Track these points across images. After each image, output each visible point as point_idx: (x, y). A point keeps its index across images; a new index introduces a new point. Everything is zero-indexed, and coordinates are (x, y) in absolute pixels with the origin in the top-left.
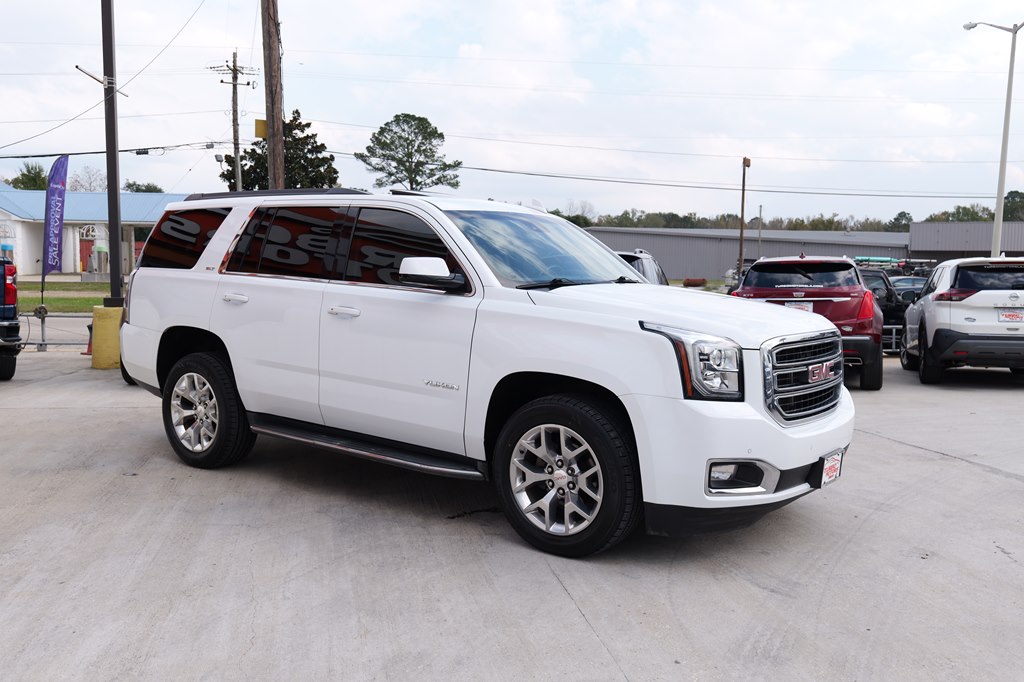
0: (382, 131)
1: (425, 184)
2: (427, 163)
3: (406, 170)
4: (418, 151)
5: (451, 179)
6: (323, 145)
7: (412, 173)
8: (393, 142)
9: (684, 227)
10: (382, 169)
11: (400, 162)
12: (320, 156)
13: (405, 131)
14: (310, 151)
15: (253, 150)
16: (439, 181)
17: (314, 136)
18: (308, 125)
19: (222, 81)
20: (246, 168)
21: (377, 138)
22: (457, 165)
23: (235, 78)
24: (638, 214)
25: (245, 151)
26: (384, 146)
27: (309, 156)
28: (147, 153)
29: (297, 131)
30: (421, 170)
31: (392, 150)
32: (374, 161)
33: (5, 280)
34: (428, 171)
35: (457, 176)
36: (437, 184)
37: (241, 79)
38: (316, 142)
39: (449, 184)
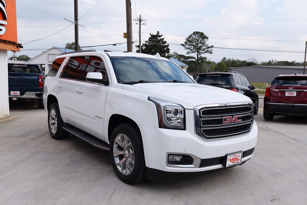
0: (189, 37)
1: (202, 53)
2: (203, 46)
3: (196, 49)
4: (200, 43)
5: (210, 51)
6: (165, 41)
7: (198, 49)
8: (192, 40)
9: (291, 66)
10: (189, 49)
11: (194, 46)
12: (165, 45)
13: (196, 37)
14: (162, 43)
15: (146, 44)
16: (206, 52)
17: (163, 39)
18: (162, 36)
19: (136, 24)
20: (144, 49)
21: (188, 39)
22: (212, 47)
23: (140, 22)
24: (274, 62)
25: (143, 44)
26: (190, 41)
27: (162, 45)
28: (116, 45)
29: (158, 38)
30: (201, 49)
31: (192, 43)
32: (187, 46)
33: (39, 80)
34: (203, 49)
35: (212, 50)
36: (205, 53)
37: (142, 23)
38: (163, 41)
39: (210, 53)
